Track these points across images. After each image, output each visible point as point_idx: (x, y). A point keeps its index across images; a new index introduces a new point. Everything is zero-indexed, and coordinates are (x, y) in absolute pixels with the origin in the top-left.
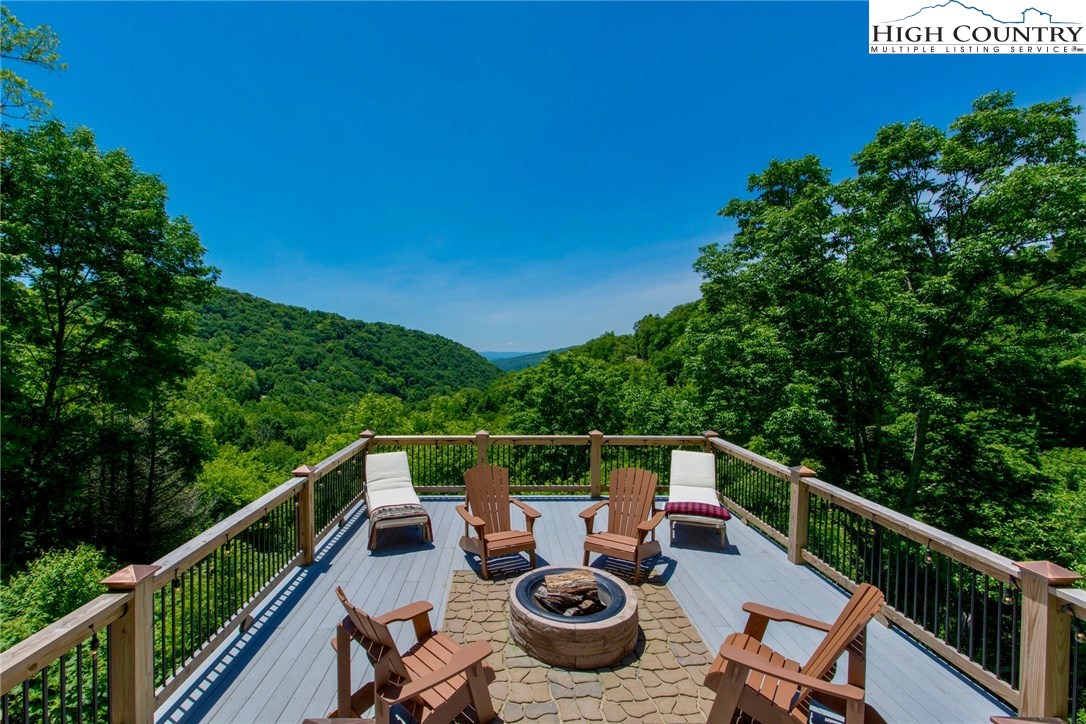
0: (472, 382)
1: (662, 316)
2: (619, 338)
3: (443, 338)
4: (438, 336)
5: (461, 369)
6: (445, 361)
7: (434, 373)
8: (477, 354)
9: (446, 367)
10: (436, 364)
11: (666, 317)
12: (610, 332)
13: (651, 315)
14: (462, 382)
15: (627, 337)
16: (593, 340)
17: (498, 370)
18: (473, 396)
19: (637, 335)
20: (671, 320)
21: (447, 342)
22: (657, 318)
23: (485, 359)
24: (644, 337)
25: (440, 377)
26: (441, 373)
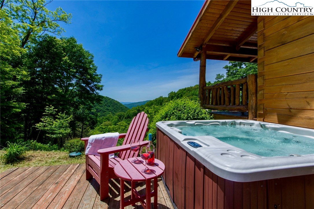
0: (118, 111)
2: (164, 98)
3: (108, 97)
4: (107, 97)
5: (115, 107)
6: (109, 105)
7: (106, 108)
8: (119, 103)
9: (109, 106)
10: (106, 105)
12: (161, 96)
13: (173, 92)
14: (115, 111)
15: (166, 98)
16: (157, 98)
17: (126, 107)
18: (122, 114)
19: (169, 97)
20: (178, 93)
21: (110, 99)
22: (175, 92)
23: (122, 104)
24: (171, 98)
25: (108, 109)
26: (108, 108)
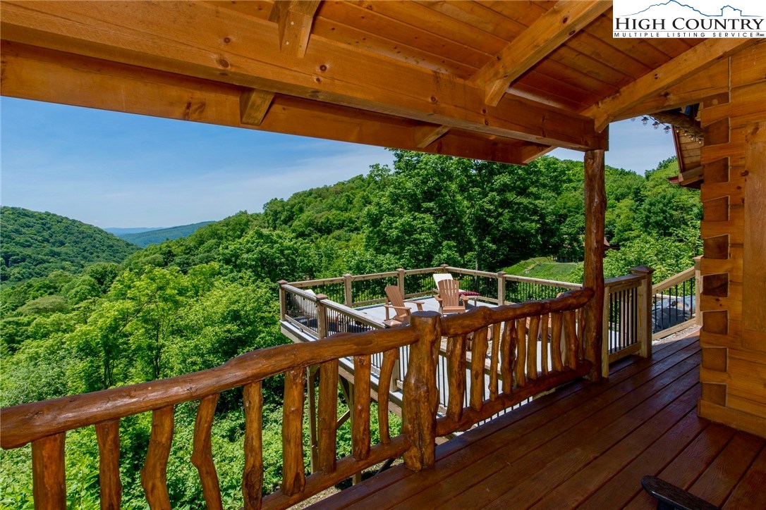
0: (98, 257)
1: (285, 200)
2: (252, 216)
3: (54, 215)
4: (48, 214)
5: (83, 246)
6: (61, 238)
7: (47, 250)
8: (101, 231)
9: (62, 244)
10: (48, 241)
11: (289, 201)
12: (243, 211)
13: (276, 199)
14: (85, 258)
15: (258, 215)
16: (229, 217)
17: (128, 245)
18: (109, 269)
19: (266, 214)
20: (293, 203)
21: (60, 220)
22: (282, 201)
23: (112, 235)
24: (272, 215)
25: (54, 254)
26: (56, 249)
